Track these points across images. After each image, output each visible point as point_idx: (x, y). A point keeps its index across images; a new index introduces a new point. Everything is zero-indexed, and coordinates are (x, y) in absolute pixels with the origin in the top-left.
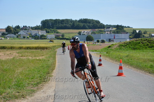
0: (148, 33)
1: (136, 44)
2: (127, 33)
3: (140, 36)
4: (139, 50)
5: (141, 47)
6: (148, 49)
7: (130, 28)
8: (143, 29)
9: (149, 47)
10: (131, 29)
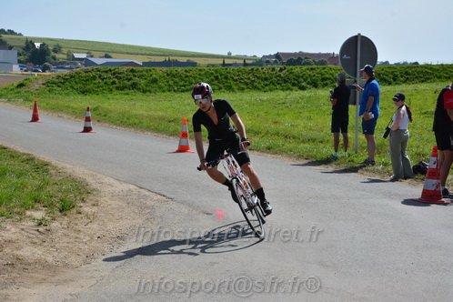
0: (65, 51)
1: (88, 80)
2: (11, 48)
3: (47, 57)
4: (94, 95)
5: (99, 87)
6: (115, 92)
7: (16, 34)
8: (51, 40)
9: (118, 88)
10: (19, 39)
